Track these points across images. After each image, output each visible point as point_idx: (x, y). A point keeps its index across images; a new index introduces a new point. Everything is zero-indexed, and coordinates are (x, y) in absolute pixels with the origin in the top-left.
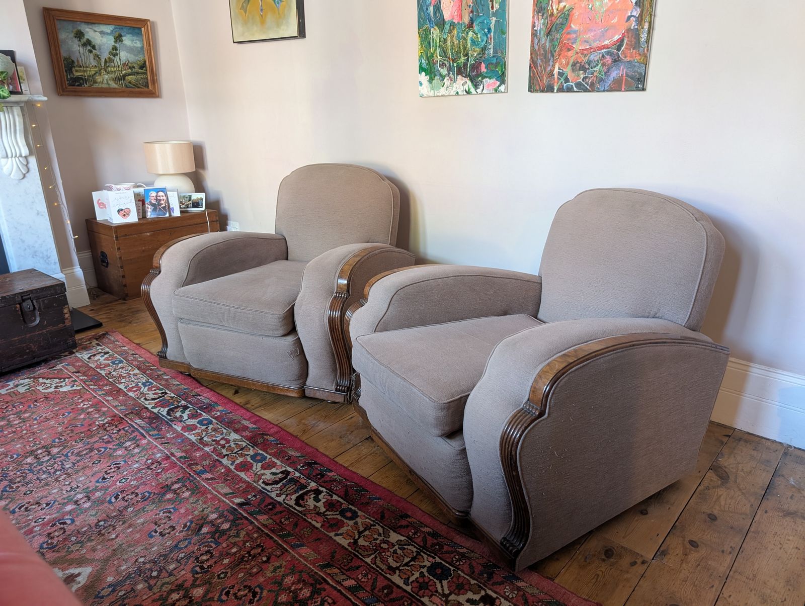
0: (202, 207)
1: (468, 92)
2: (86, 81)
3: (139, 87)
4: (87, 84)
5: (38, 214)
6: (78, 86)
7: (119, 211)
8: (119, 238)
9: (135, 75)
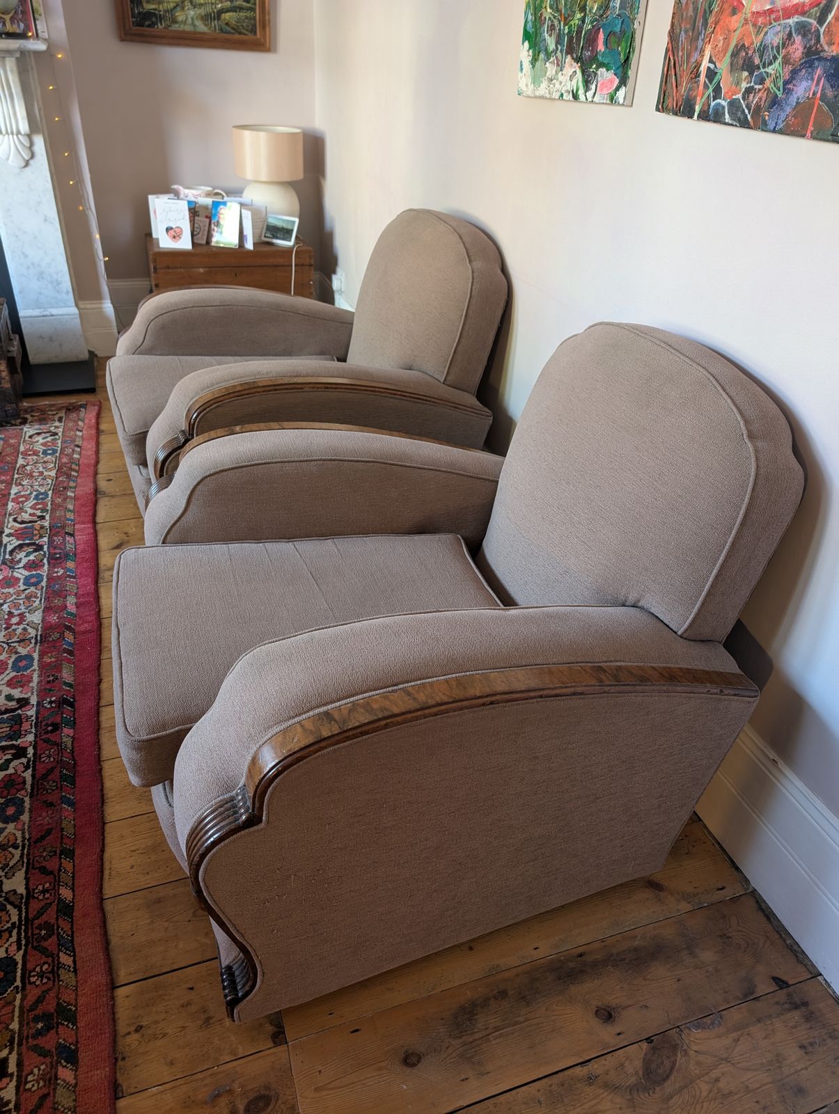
0: (290, 241)
1: (575, 97)
2: (161, 18)
3: (240, 33)
4: (161, 25)
5: (46, 220)
6: (149, 26)
7: (168, 230)
8: (158, 270)
9: (236, 12)
